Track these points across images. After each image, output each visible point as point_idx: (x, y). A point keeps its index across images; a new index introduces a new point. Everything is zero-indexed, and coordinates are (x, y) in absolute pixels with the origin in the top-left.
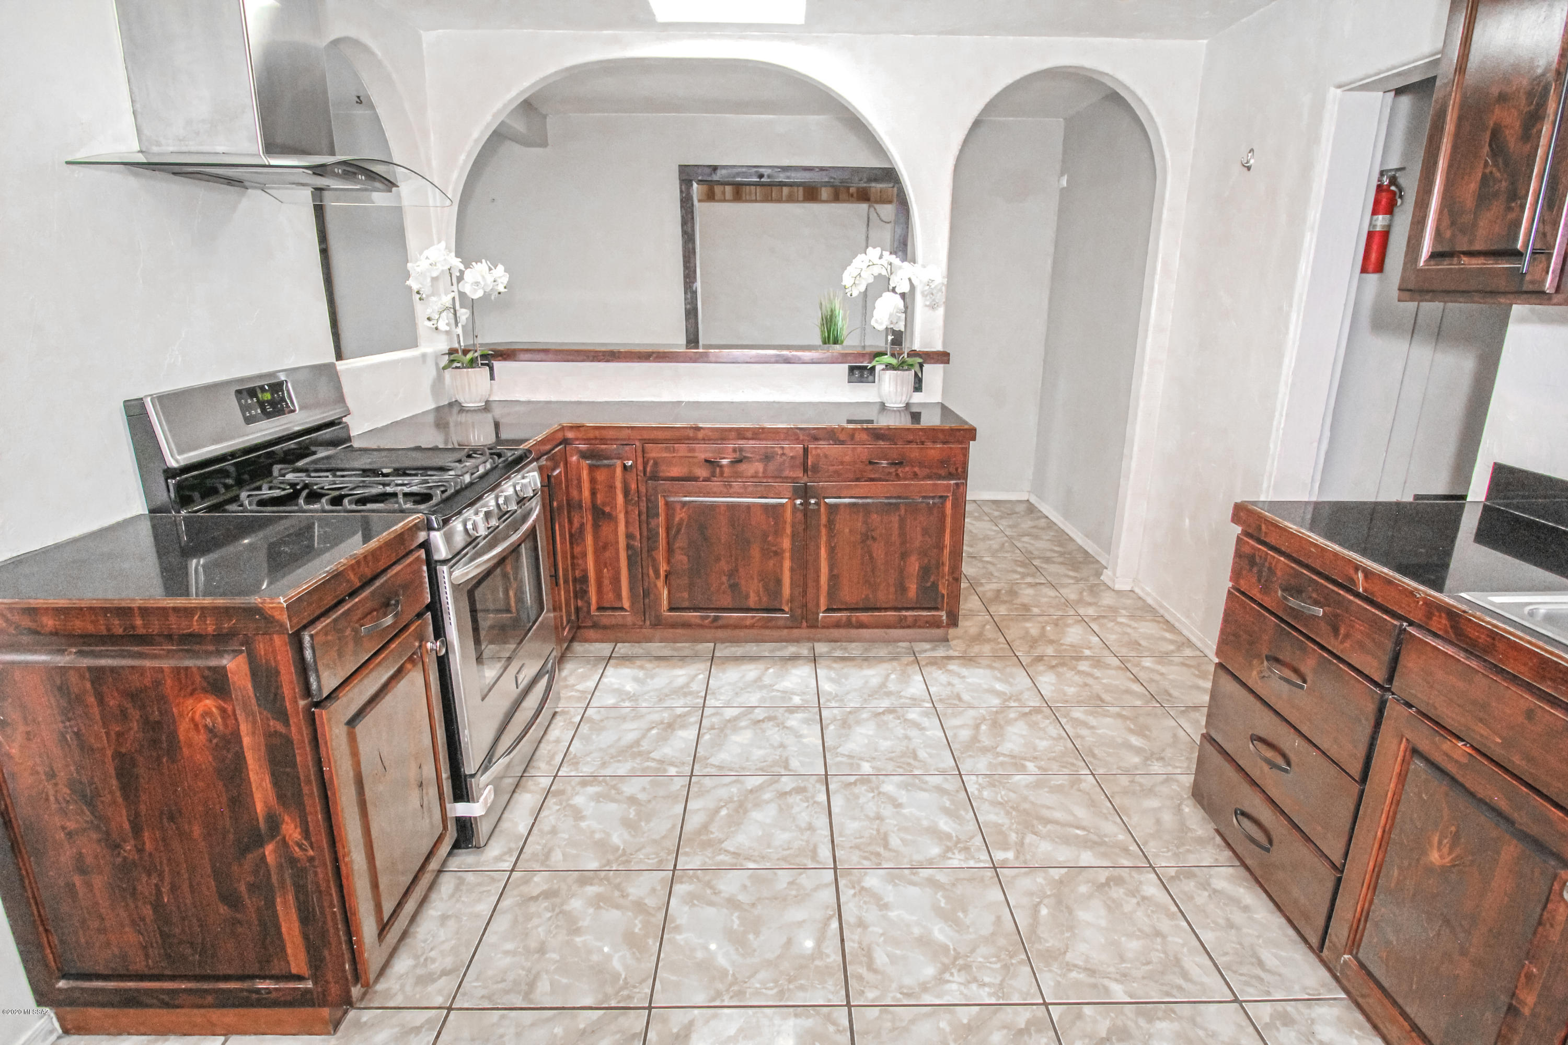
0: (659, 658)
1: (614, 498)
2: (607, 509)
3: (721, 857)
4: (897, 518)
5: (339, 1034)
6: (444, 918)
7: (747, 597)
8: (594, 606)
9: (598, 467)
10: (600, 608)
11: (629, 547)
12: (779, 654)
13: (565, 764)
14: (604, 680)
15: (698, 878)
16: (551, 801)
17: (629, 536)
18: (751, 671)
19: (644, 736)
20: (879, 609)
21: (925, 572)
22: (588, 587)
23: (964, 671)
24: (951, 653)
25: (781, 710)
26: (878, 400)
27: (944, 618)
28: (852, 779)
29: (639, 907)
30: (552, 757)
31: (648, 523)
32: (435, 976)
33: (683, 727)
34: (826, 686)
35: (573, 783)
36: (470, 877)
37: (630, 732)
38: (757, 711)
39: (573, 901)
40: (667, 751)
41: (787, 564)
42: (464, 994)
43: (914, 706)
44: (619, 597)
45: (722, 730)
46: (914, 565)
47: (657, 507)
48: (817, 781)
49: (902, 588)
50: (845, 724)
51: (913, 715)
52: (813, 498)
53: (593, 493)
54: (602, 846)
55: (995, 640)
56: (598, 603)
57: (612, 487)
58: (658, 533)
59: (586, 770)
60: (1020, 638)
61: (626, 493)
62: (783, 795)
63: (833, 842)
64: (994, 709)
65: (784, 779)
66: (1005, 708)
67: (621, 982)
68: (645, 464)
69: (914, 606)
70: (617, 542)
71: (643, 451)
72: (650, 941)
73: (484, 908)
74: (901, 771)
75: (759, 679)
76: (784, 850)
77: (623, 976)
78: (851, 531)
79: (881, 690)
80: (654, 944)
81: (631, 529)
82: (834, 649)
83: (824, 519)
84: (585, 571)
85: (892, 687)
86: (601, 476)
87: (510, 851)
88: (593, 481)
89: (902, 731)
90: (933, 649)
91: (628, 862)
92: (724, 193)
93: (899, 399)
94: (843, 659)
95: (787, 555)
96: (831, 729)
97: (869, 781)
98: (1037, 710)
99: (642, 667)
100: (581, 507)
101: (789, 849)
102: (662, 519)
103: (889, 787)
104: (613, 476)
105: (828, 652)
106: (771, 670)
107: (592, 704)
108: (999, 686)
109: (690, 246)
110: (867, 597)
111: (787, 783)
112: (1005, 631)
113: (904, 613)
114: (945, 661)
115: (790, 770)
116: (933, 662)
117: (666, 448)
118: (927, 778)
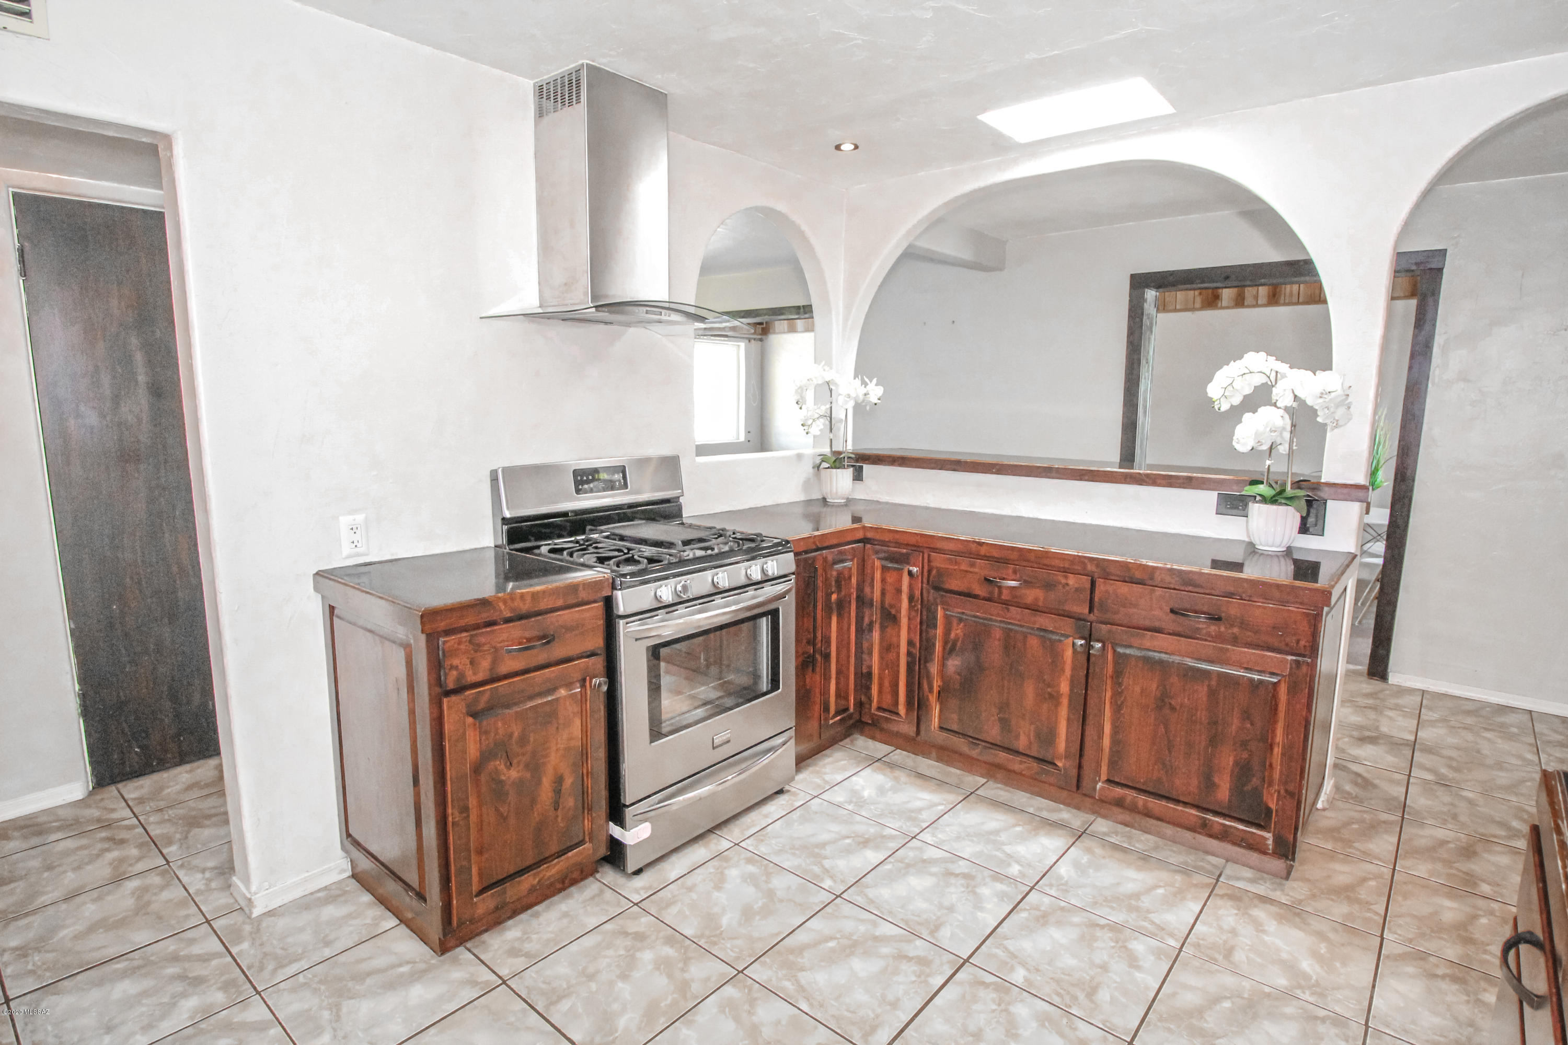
0: (920, 776)
1: (900, 601)
2: (893, 612)
3: (788, 984)
4: (1206, 689)
5: (442, 958)
6: (566, 915)
7: (1017, 737)
8: (875, 704)
9: (889, 568)
10: (880, 709)
11: (909, 654)
12: (1045, 814)
13: (752, 838)
14: (854, 778)
15: (750, 990)
16: (714, 863)
17: (910, 643)
18: (994, 820)
19: (835, 841)
20: (1177, 801)
21: (1243, 771)
22: (871, 683)
23: (1272, 926)
24: (1278, 895)
25: (986, 873)
26: (1247, 539)
27: (1270, 842)
28: (991, 979)
29: (684, 987)
30: (749, 828)
31: (927, 632)
32: (520, 954)
33: (877, 848)
34: (1064, 870)
35: (743, 856)
36: (608, 894)
37: (828, 831)
38: (962, 863)
39: (648, 951)
40: (841, 864)
41: (1063, 712)
42: (521, 978)
43: (1151, 935)
44: (896, 703)
45: (908, 866)
46: (1227, 759)
47: (935, 618)
48: (949, 962)
49: (1209, 784)
50: (1043, 919)
51: (1139, 946)
52: (1098, 641)
53: (883, 593)
54: (711, 920)
55: (1366, 905)
56: (879, 702)
57: (899, 591)
58: (934, 645)
59: (763, 849)
60: (1415, 917)
61: (911, 598)
62: (902, 957)
63: (902, 1031)
64: (1267, 989)
65: (919, 942)
66: (1287, 995)
67: (611, 1038)
68: (929, 572)
69: (1225, 811)
70: (898, 646)
71: (929, 561)
72: (662, 1020)
73: (592, 922)
74: (1056, 1000)
75: (997, 832)
76: (848, 1011)
77: (617, 1035)
78: (1142, 691)
79: (1130, 901)
80: (664, 1023)
81: (912, 635)
82: (1116, 833)
83: (1110, 668)
84: (870, 667)
85: (1146, 902)
86: (890, 579)
87: (650, 888)
88: (883, 580)
89: (1106, 958)
90: (1252, 881)
91: (715, 943)
92: (1256, 297)
93: (1278, 541)
94: (1116, 847)
95: (1065, 701)
96: (1021, 916)
97: (1007, 991)
98: (1339, 1021)
99: (896, 779)
100: (871, 605)
101: (854, 1012)
102: (939, 631)
103: (1023, 1010)
104: (900, 581)
105: (1105, 834)
106: (1019, 829)
107: (823, 796)
108: (1307, 965)
109: (1136, 357)
110: (1159, 780)
111: (919, 948)
112: (1396, 898)
113: (1209, 817)
114: (1256, 902)
115: (934, 937)
116: (1236, 897)
117: (950, 559)
118: (1081, 1025)
